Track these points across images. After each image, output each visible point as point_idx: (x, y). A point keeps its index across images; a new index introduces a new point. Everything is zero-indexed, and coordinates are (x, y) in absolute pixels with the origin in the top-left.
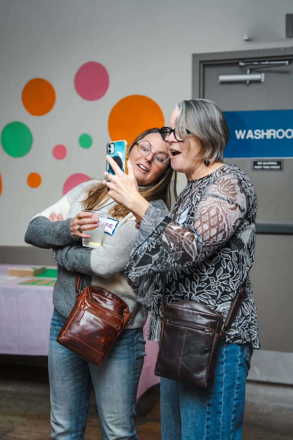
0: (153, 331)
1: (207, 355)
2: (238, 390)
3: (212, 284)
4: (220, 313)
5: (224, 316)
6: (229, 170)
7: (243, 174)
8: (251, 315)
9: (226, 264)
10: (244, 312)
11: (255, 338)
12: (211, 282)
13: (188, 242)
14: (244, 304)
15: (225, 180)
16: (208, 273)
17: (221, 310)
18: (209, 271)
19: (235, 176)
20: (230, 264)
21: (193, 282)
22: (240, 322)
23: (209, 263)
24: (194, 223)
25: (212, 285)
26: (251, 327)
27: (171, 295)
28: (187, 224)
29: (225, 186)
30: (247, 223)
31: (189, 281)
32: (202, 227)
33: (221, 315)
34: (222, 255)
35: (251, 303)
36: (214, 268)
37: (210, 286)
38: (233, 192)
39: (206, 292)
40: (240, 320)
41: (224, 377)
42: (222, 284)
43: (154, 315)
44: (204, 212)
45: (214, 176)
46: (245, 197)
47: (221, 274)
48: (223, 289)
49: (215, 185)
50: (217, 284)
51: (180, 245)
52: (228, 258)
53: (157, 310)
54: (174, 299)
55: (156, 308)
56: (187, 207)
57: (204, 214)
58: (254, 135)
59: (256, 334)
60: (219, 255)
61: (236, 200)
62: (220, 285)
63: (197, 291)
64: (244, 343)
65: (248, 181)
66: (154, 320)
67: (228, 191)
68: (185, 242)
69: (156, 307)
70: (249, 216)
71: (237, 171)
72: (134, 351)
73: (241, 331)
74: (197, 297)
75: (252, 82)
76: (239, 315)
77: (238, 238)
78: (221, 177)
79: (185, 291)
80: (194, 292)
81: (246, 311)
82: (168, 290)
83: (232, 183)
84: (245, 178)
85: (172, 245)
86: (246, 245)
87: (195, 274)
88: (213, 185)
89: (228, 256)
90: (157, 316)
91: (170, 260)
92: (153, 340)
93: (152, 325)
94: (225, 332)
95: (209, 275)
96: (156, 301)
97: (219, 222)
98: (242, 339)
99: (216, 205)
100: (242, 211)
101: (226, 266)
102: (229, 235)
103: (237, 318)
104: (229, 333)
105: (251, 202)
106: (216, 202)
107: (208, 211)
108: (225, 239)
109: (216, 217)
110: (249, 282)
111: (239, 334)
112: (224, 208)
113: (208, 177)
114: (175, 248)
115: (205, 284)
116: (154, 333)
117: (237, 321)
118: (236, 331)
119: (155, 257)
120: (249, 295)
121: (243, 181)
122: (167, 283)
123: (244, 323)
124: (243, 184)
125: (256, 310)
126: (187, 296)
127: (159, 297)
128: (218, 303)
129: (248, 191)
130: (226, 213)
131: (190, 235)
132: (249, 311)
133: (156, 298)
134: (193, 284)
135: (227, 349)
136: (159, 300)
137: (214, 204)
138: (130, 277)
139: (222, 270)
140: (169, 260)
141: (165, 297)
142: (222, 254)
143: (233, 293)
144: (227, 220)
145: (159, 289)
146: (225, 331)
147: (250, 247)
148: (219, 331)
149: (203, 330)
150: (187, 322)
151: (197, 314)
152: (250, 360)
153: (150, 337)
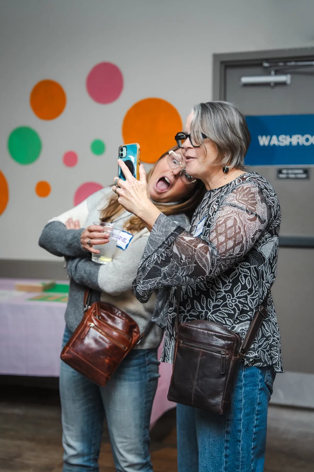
0: (167, 353)
1: (224, 379)
2: (259, 417)
3: (229, 301)
4: (238, 334)
5: (242, 337)
6: (250, 177)
8: (272, 336)
9: (244, 279)
10: (264, 332)
11: (277, 360)
12: (228, 299)
13: (202, 254)
14: (264, 324)
15: (245, 188)
16: (225, 290)
17: (239, 331)
18: (225, 287)
19: (256, 184)
20: (249, 280)
21: (209, 299)
22: (260, 344)
23: (226, 278)
24: (210, 234)
25: (228, 302)
26: (272, 349)
27: (186, 314)
29: (244, 195)
30: (268, 235)
31: (205, 298)
33: (240, 336)
34: (240, 270)
35: (273, 323)
36: (231, 284)
37: (227, 303)
38: (252, 202)
39: (222, 310)
40: (261, 341)
41: (243, 403)
43: (168, 335)
44: (221, 222)
45: (233, 184)
46: (266, 207)
47: (239, 290)
48: (241, 307)
49: (233, 194)
50: (234, 301)
51: (192, 257)
52: (247, 273)
53: (171, 330)
54: (189, 318)
55: (171, 328)
56: (204, 218)
57: (220, 225)
58: (279, 141)
59: (278, 357)
60: (237, 270)
61: (255, 210)
62: (237, 302)
63: (213, 310)
65: (270, 190)
66: (168, 341)
67: (247, 201)
68: (197, 254)
69: (170, 327)
70: (271, 228)
71: (258, 178)
74: (213, 315)
75: (277, 84)
77: (258, 251)
78: (240, 186)
79: (201, 310)
80: (210, 310)
81: (267, 331)
82: (182, 308)
83: (251, 192)
84: (267, 187)
85: (184, 257)
86: (267, 260)
87: (211, 291)
88: (232, 194)
89: (247, 271)
90: (171, 336)
91: (181, 274)
92: (167, 362)
93: (166, 346)
94: (243, 355)
95: (226, 292)
96: (170, 320)
97: (236, 234)
99: (234, 215)
100: (262, 222)
101: (244, 281)
102: (248, 248)
103: (256, 339)
104: (248, 356)
105: (273, 212)
106: (234, 212)
107: (225, 222)
108: (243, 252)
109: (234, 228)
110: (271, 299)
111: (259, 356)
112: (242, 219)
114: (186, 260)
115: (221, 302)
116: (168, 355)
117: (257, 342)
118: (256, 353)
119: (165, 269)
120: (271, 314)
122: (182, 301)
123: (264, 344)
124: (264, 194)
125: (278, 330)
126: (203, 315)
127: (174, 316)
128: (236, 323)
129: (270, 201)
130: (244, 224)
131: (203, 246)
132: (270, 332)
133: (170, 317)
134: (210, 301)
135: (246, 373)
136: (173, 320)
137: (232, 215)
138: (138, 290)
139: (240, 286)
140: (179, 274)
141: (179, 317)
142: (240, 268)
143: (252, 312)
144: (245, 231)
146: (243, 353)
147: (271, 262)
148: (236, 353)
149: (219, 352)
150: (202, 343)
151: (212, 335)
152: (272, 385)
153: (164, 359)
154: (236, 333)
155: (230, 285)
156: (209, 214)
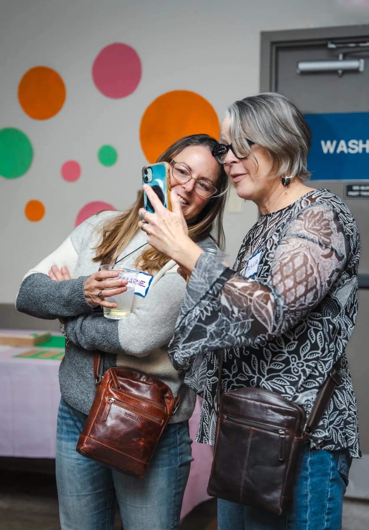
0: (206, 430)
1: (283, 467)
2: (330, 517)
3: (293, 365)
4: (302, 406)
5: (307, 411)
6: (320, 197)
7: (340, 204)
8: (347, 409)
9: (314, 335)
10: (337, 404)
11: (353, 442)
12: (292, 363)
13: (260, 305)
14: (337, 392)
15: (315, 213)
16: (288, 350)
17: (303, 402)
18: (289, 346)
19: (330, 206)
20: (321, 335)
21: (261, 361)
22: (332, 419)
23: (290, 334)
24: (272, 277)
25: (292, 367)
26: (347, 426)
27: (231, 379)
28: (259, 277)
29: (315, 223)
30: (346, 276)
31: (256, 359)
32: (284, 282)
33: (304, 409)
34: (309, 323)
35: (348, 391)
36: (296, 342)
37: (290, 368)
38: (326, 231)
39: (283, 377)
40: (332, 416)
41: (309, 498)
42: (308, 366)
43: (206, 407)
44: (286, 261)
45: (298, 207)
46: (343, 237)
47: (307, 351)
48: (308, 373)
49: (300, 221)
50: (300, 365)
51: (248, 310)
52: (318, 327)
53: (211, 400)
54: (235, 384)
55: (210, 398)
56: (258, 252)
57: (285, 265)
58: (348, 147)
59: (354, 437)
60: (304, 323)
61: (330, 242)
62: (305, 367)
63: (268, 375)
64: (337, 449)
65: (348, 213)
66: (207, 415)
67: (320, 230)
68: (254, 306)
69: (210, 395)
70: (350, 266)
71: (332, 199)
72: (176, 455)
73: (334, 432)
74: (269, 382)
75: (346, 72)
76: (329, 409)
77: (332, 298)
78: (309, 209)
79: (251, 374)
80: (264, 376)
81: (341, 403)
82: (226, 371)
83: (324, 218)
84: (343, 210)
85: (236, 310)
86: (343, 308)
87: (265, 350)
88: (298, 221)
89: (318, 325)
90: (211, 408)
91: (234, 333)
92: (205, 443)
93: (204, 421)
94: (308, 434)
95: (290, 353)
96: (210, 386)
97: (308, 276)
98: (334, 444)
99: (303, 251)
100: (340, 258)
101: (314, 338)
102: (323, 294)
103: (326, 413)
104: (315, 435)
105: (352, 245)
106: (302, 246)
107: (292, 260)
108: (317, 300)
109: (304, 268)
110: (346, 360)
111: (331, 436)
112: (314, 255)
113: (290, 208)
114: (240, 315)
115: (282, 366)
116: (207, 433)
117: (327, 417)
118: (325, 432)
119: (211, 328)
120: (345, 380)
121: (341, 214)
122: (226, 361)
123: (337, 420)
124: (340, 219)
125: (356, 401)
126: (254, 381)
127: (215, 381)
128: (299, 391)
129: (348, 229)
130: (317, 263)
131: (262, 294)
132: (344, 404)
133: (209, 382)
134: (263, 364)
135: (313, 458)
136: (214, 386)
137: (301, 249)
138: (176, 358)
139: (309, 344)
140: (232, 333)
141: (222, 382)
142: (308, 320)
143: (322, 378)
144: (319, 272)
145: (212, 369)
146: (309, 432)
147: (348, 311)
148: (299, 432)
149: (276, 431)
150: (253, 419)
151: (267, 408)
152: (348, 473)
153: (202, 438)
154: (299, 405)
155: (295, 344)
156: (266, 248)
